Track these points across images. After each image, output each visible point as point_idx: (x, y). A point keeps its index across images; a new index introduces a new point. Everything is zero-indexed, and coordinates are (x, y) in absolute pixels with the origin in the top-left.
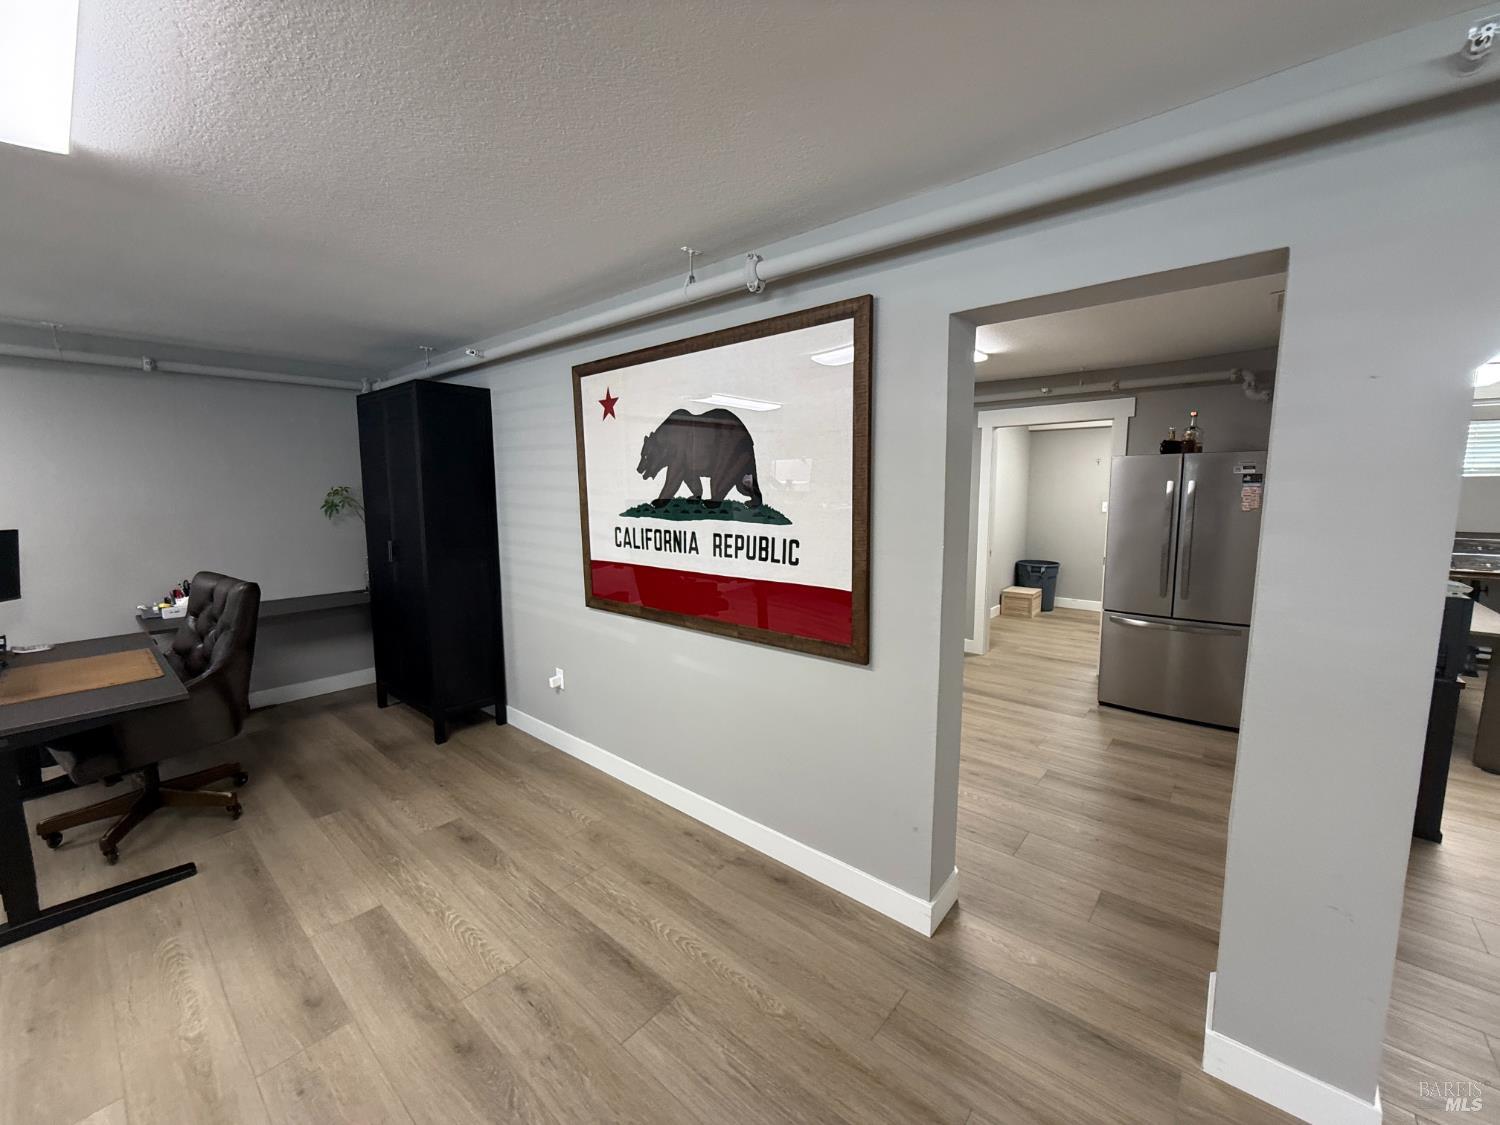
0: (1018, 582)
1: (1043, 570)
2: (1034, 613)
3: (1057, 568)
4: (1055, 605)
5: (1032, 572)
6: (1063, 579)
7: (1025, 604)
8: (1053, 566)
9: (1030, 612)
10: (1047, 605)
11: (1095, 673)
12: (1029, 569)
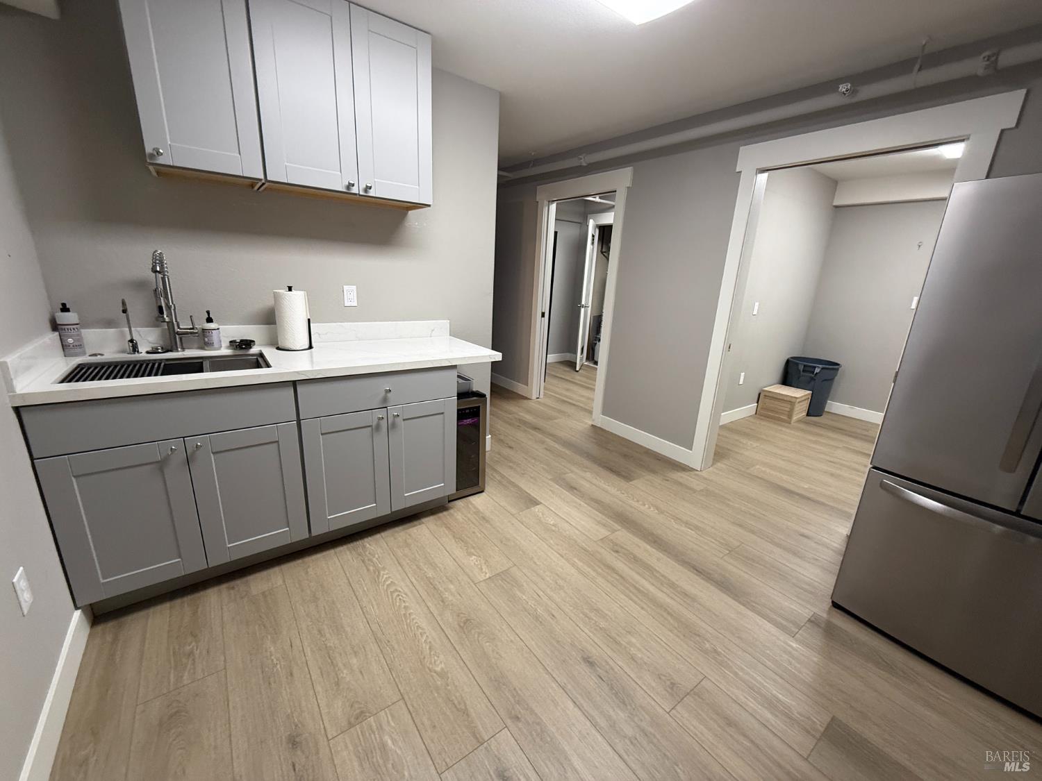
0: (786, 380)
1: (817, 370)
2: (795, 418)
3: (837, 369)
4: (826, 410)
5: (803, 371)
6: (842, 383)
7: (787, 407)
8: (832, 367)
9: (790, 416)
10: (816, 409)
11: (844, 529)
12: (801, 368)
